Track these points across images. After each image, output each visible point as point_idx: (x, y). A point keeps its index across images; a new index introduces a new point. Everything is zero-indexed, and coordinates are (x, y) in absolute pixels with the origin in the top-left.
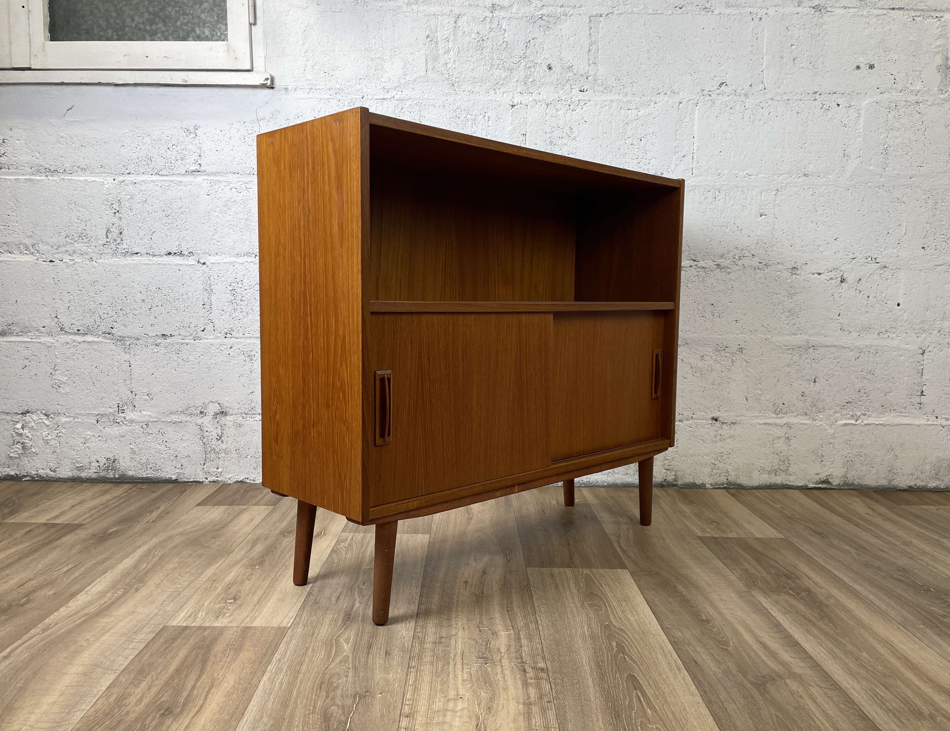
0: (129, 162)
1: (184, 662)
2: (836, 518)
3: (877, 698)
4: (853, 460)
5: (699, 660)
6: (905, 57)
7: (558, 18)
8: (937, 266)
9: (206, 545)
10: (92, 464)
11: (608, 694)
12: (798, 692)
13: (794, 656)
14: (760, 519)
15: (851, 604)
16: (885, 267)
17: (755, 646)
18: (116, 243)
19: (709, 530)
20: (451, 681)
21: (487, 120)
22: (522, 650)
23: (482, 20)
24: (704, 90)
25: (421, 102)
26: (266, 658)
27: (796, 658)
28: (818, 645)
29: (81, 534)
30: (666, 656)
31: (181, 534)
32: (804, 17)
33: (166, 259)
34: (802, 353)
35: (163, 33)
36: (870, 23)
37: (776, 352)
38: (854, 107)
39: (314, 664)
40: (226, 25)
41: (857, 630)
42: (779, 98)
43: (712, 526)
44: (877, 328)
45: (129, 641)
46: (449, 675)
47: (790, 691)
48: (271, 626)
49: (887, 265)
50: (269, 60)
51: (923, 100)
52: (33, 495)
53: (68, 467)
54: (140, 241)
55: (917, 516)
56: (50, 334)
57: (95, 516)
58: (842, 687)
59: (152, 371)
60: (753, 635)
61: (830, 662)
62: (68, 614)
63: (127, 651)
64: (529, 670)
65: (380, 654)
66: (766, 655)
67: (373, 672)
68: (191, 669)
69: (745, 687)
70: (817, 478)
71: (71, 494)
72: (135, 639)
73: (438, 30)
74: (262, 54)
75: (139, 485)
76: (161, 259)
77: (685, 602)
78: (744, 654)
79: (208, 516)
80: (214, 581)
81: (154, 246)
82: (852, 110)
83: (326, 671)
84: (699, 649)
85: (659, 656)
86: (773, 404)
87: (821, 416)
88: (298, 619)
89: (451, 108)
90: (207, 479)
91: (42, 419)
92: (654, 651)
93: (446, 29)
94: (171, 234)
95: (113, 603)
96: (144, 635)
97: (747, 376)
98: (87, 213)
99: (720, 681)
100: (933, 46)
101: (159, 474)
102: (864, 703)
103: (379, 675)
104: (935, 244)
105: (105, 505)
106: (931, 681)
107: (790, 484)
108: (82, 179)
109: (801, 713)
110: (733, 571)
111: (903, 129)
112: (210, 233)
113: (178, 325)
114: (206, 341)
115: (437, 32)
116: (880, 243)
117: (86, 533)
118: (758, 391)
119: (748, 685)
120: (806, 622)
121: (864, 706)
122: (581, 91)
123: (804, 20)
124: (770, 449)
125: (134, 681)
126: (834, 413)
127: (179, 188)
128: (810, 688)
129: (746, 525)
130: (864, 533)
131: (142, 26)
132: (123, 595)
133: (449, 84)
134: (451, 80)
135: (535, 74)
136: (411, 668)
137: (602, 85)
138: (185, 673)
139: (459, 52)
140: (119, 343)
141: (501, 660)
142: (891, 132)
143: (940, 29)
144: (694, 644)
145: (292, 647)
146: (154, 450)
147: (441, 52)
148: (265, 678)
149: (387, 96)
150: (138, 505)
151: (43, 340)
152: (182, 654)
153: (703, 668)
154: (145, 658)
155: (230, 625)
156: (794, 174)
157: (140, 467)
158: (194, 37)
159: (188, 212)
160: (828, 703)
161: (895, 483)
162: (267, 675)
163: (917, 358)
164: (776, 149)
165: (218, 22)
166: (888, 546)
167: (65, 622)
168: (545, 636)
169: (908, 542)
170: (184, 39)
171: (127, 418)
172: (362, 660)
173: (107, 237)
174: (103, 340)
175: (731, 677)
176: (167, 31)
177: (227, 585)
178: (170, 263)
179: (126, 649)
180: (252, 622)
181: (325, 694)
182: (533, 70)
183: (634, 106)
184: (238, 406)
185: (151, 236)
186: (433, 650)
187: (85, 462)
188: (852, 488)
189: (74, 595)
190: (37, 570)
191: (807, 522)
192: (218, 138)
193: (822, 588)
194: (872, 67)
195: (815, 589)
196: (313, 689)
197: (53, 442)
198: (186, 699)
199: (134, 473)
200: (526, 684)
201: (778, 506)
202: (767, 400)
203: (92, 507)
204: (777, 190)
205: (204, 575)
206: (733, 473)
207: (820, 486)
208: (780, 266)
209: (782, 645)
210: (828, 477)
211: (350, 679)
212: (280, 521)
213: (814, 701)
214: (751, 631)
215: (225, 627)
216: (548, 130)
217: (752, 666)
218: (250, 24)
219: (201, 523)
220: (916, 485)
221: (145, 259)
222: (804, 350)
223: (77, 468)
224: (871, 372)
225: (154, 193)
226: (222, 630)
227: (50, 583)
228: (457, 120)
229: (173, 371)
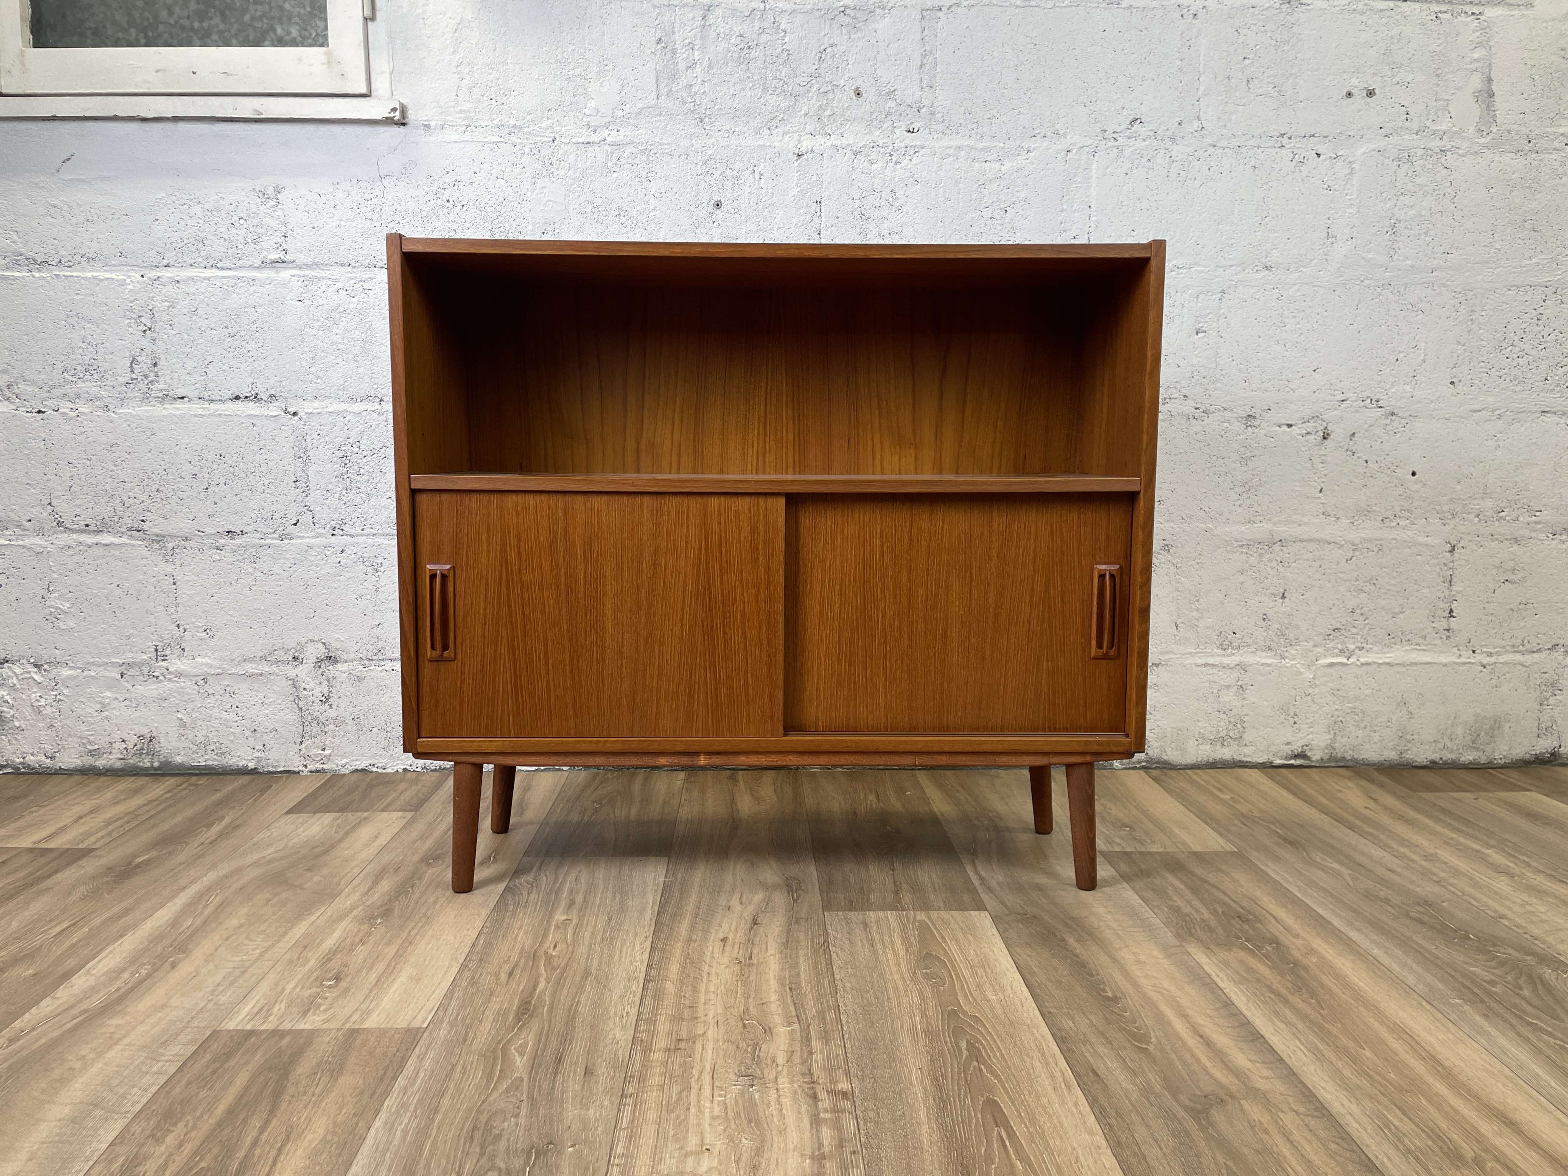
0: (166, 247)
1: (242, 1096)
2: (1317, 815)
3: (1390, 1130)
4: (1343, 720)
5: (1101, 1070)
6: (1424, 78)
7: (870, 12)
8: (1474, 411)
9: (296, 883)
10: (114, 745)
11: (951, 1136)
12: (1261, 1123)
13: (1255, 1058)
14: (1197, 820)
15: (1344, 964)
16: (1393, 414)
17: (1192, 1042)
18: (147, 382)
19: (1118, 840)
20: (693, 1120)
21: (757, 178)
22: (811, 1060)
23: (747, 14)
24: (1105, 131)
25: (649, 148)
26: (383, 1087)
27: (1257, 1062)
28: (1292, 1037)
29: (88, 867)
30: (1047, 1064)
31: (256, 864)
32: (1265, 13)
33: (232, 406)
34: (1263, 551)
35: (221, 33)
36: (1369, 22)
37: (1223, 550)
38: (1343, 158)
39: (463, 1096)
40: (326, 20)
41: (1355, 1010)
42: (1224, 143)
43: (1122, 833)
44: (1379, 512)
45: (153, 1059)
46: (688, 1109)
47: (1249, 1123)
48: (395, 1026)
49: (1395, 411)
50: (397, 79)
51: (1453, 147)
52: (15, 798)
53: (74, 750)
54: (187, 377)
55: (1444, 811)
56: (40, 532)
57: (114, 835)
58: (1333, 1111)
59: (211, 591)
60: (1189, 1022)
61: (1312, 1068)
62: (53, 1011)
63: (148, 1077)
64: (822, 1095)
65: (575, 1073)
66: (1209, 1058)
67: (561, 1106)
68: (253, 1108)
69: (1175, 1116)
70: (1288, 750)
71: (78, 796)
72: (163, 1055)
73: (676, 30)
74: (386, 68)
75: (194, 779)
76: (223, 407)
77: (1081, 968)
78: (1173, 1056)
79: (303, 832)
80: (305, 947)
81: (211, 385)
82: (1339, 164)
83: (483, 1108)
84: (1101, 1050)
85: (1037, 1064)
86: (1218, 633)
87: (1294, 652)
88: (441, 1013)
89: (699, 158)
90: (306, 766)
91: (29, 672)
92: (1028, 1055)
93: (689, 29)
94: (240, 365)
95: (132, 990)
96: (178, 1048)
97: (1177, 590)
98: (99, 331)
99: (1134, 1107)
100: (1467, 60)
101: (226, 760)
102: (1369, 1141)
103: (571, 1112)
104: (1470, 377)
105: (133, 814)
106: (1477, 1098)
107: (1245, 759)
108: (89, 275)
109: (1266, 1162)
110: (1156, 910)
111: (1421, 192)
112: (305, 364)
113: (254, 516)
114: (300, 541)
115: (674, 33)
116: (1384, 376)
117: (98, 864)
118: (1195, 614)
119: (1181, 1113)
120: (1272, 996)
121: (1368, 1146)
122: (909, 131)
123: (1264, 17)
124: (1214, 705)
125: (155, 1132)
126: (1314, 646)
127: (252, 289)
128: (1280, 1114)
129: (1177, 831)
130: (1363, 841)
131: (187, 23)
132: (149, 976)
133: (696, 119)
134: (699, 113)
135: (835, 104)
136: (626, 1097)
137: (943, 121)
138: (242, 1116)
139: (710, 67)
140: (156, 546)
141: (776, 1078)
142: (1401, 198)
143: (1478, 33)
144: (1093, 1040)
145: (427, 1063)
146: (218, 721)
147: (681, 66)
148: (378, 1123)
149: (595, 138)
150: (189, 812)
151: (27, 542)
152: (240, 1081)
153: (1108, 1083)
154: (178, 1090)
155: (324, 1027)
156: (1249, 266)
157: (195, 748)
158: (272, 41)
159: (266, 329)
160: (1310, 1142)
161: (1409, 756)
162: (383, 1115)
163: (1443, 557)
164: (1220, 227)
165: (312, 15)
166: (1400, 863)
167: (47, 1026)
168: (850, 1033)
169: (1432, 855)
170: (257, 43)
171: (171, 670)
172: (545, 1085)
173: (132, 371)
174: (128, 541)
175: (1152, 1098)
176: (229, 31)
177: (326, 955)
178: (238, 413)
179: (147, 1073)
180: (363, 1021)
181: (478, 1150)
182: (830, 96)
183: (995, 156)
184: (357, 648)
185: (206, 370)
186: (665, 1064)
187: (102, 742)
188: (1342, 764)
189: (66, 976)
190: (9, 933)
191: (1271, 823)
192: (316, 206)
193: (1297, 936)
194: (1371, 93)
195: (1286, 939)
196: (459, 1140)
197: (48, 711)
198: (240, 1164)
199: (185, 759)
200: (816, 1121)
201: (1226, 797)
202: (1207, 628)
203: (110, 818)
204: (1223, 292)
205: (288, 936)
206: (1156, 744)
207: (1292, 762)
208: (1227, 414)
209: (1236, 1040)
210: (1305, 747)
211: (522, 1120)
212: (423, 838)
213: (1288, 1139)
214: (1184, 1016)
215: (317, 1030)
216: (857, 195)
217: (1187, 1077)
218: (366, 19)
219: (291, 844)
220: (1441, 759)
221: (196, 408)
222: (1266, 548)
223: (90, 751)
224: (1372, 581)
225: (209, 298)
226: (311, 1035)
227: (29, 956)
228: (708, 178)
229: (246, 591)
